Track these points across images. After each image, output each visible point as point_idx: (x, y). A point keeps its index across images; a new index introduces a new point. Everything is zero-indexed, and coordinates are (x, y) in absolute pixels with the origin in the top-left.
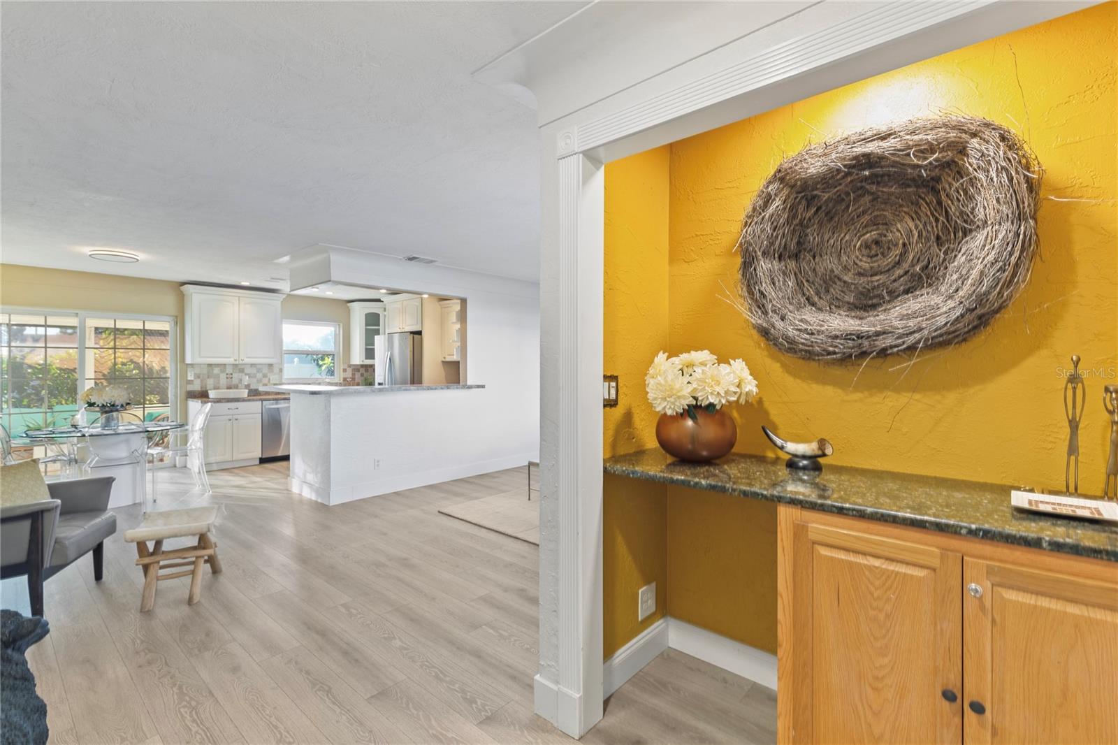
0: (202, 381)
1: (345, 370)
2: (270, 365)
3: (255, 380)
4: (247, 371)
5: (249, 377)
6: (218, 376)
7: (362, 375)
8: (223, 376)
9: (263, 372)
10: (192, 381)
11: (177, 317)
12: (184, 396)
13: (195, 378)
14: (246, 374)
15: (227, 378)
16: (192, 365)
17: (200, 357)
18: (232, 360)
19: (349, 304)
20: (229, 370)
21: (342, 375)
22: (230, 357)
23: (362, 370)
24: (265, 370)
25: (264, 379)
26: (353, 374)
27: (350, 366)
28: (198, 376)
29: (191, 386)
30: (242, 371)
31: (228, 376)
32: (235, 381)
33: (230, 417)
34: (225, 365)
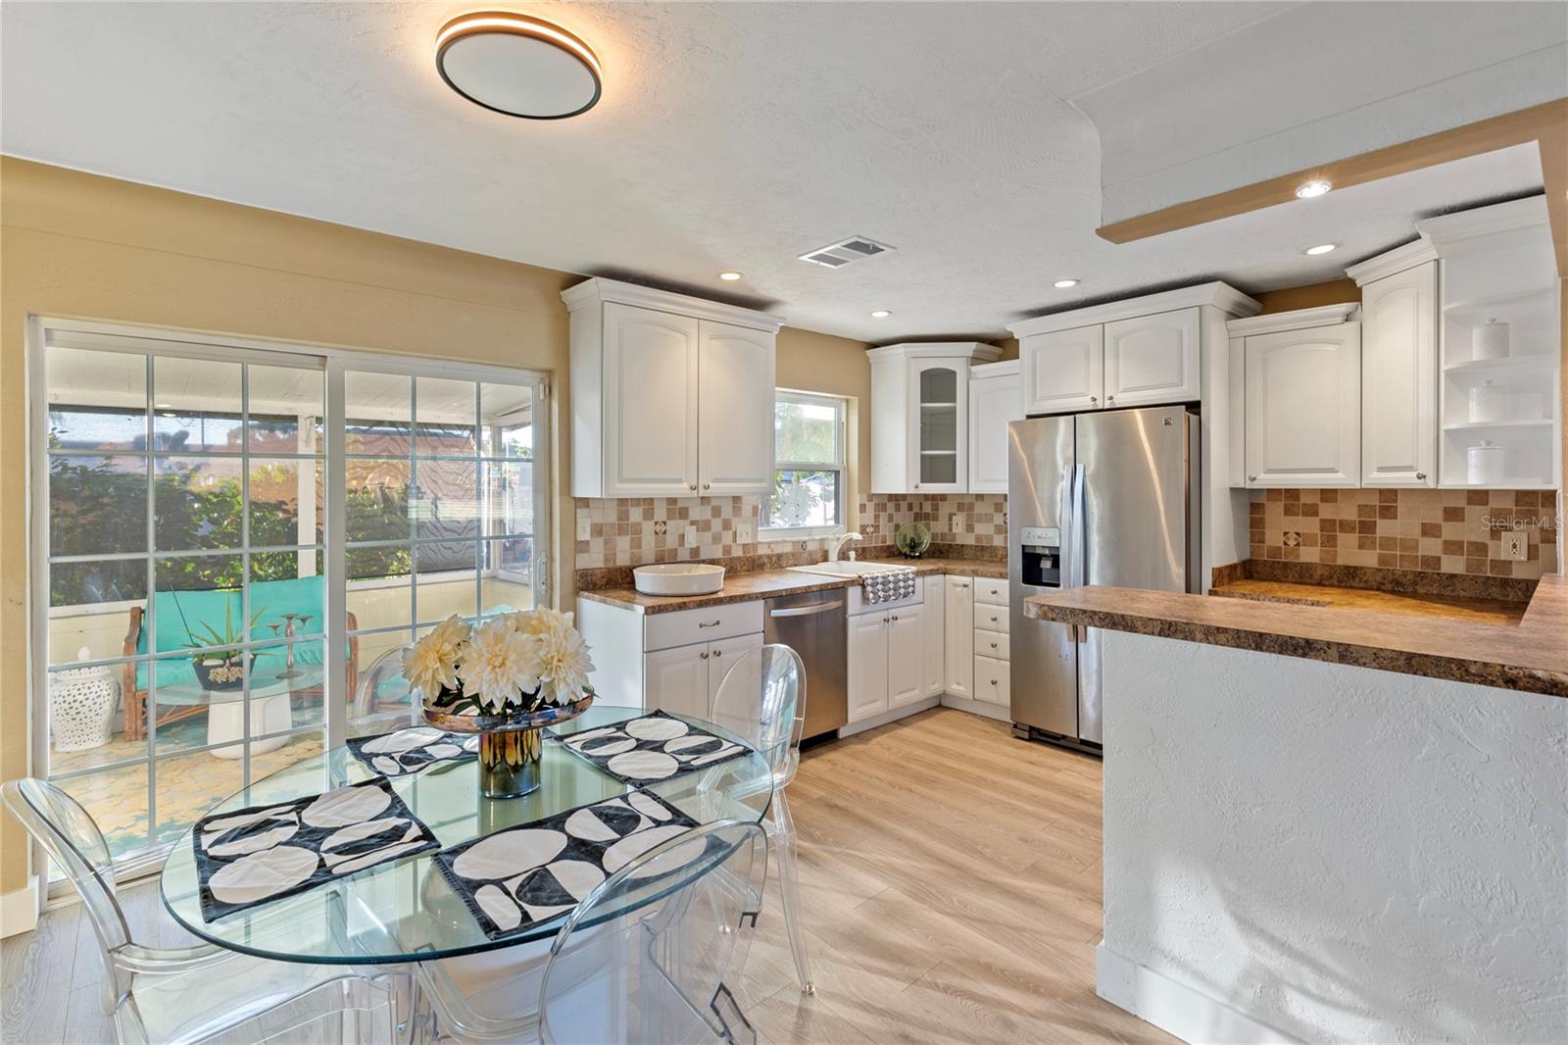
0: (606, 543)
1: (863, 508)
2: (736, 499)
3: (708, 536)
4: (697, 513)
5: (698, 530)
6: (637, 530)
7: (890, 518)
8: (648, 528)
9: (723, 516)
10: (587, 542)
11: (550, 373)
12: (570, 586)
13: (592, 534)
14: (693, 523)
15: (656, 533)
16: (585, 502)
17: (622, 480)
18: (685, 485)
19: (870, 353)
20: (660, 513)
21: (858, 520)
22: (680, 481)
23: (891, 506)
24: (727, 511)
25: (726, 532)
26: (877, 517)
27: (871, 497)
28: (597, 530)
29: (586, 555)
30: (683, 514)
31: (658, 528)
32: (671, 542)
33: (703, 648)
34: (652, 499)
